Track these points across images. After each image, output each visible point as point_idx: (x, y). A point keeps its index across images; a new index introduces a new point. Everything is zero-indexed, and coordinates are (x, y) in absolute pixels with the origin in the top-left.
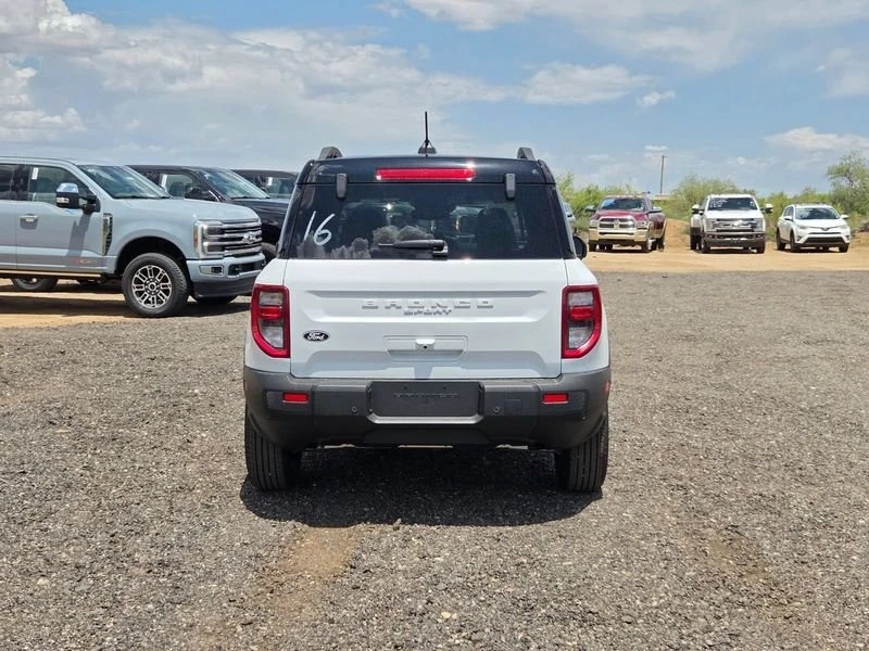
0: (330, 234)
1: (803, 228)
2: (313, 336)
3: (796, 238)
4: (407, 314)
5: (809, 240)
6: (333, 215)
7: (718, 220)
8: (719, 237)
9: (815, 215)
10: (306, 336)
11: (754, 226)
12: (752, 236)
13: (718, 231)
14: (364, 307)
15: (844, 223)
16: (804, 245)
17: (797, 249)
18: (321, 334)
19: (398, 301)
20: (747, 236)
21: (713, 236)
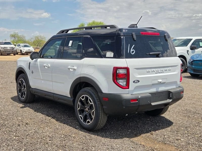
0: (135, 51)
1: (24, 49)
2: (136, 82)
3: (22, 52)
4: (156, 73)
5: (26, 52)
6: (134, 45)
7: (4, 47)
8: (5, 51)
9: (25, 46)
10: (134, 82)
11: (13, 49)
12: (13, 51)
13: (4, 50)
14: (147, 72)
15: (32, 48)
16: (24, 53)
17: (23, 54)
18: (138, 81)
19: (154, 70)
20: (12, 51)
21: (3, 51)
